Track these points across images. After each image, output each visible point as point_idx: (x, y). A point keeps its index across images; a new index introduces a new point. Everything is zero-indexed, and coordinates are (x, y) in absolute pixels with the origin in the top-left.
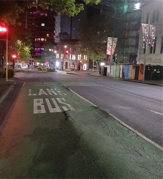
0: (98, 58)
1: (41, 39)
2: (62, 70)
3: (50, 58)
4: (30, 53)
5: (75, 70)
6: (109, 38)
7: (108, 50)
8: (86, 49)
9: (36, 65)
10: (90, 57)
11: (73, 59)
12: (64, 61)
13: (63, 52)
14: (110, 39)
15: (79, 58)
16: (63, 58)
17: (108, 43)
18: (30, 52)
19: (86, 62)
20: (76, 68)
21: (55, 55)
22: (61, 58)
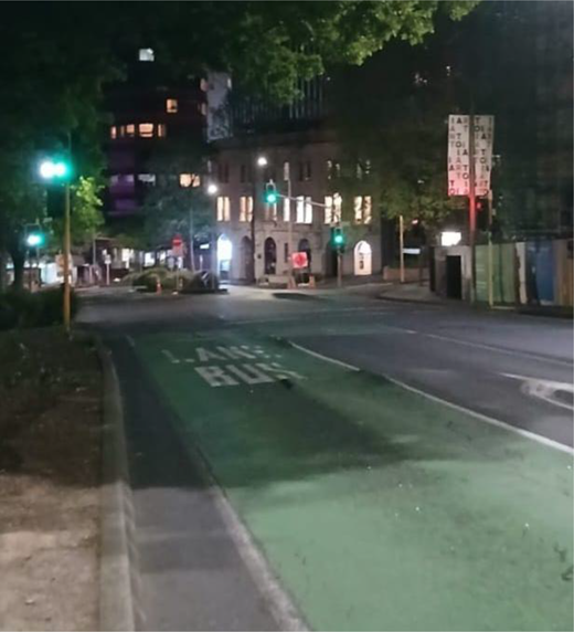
0: (422, 207)
1: (137, 128)
2: (250, 280)
3: (188, 221)
4: (97, 207)
5: (312, 279)
6: (453, 118)
7: (451, 175)
8: (364, 169)
9: (119, 267)
10: (384, 204)
11: (300, 220)
12: (257, 236)
13: (250, 184)
14: (459, 121)
15: (328, 212)
16: (250, 219)
17: (450, 140)
18: (99, 202)
19: (365, 231)
20: (318, 266)
21: (210, 204)
22: (243, 218)
